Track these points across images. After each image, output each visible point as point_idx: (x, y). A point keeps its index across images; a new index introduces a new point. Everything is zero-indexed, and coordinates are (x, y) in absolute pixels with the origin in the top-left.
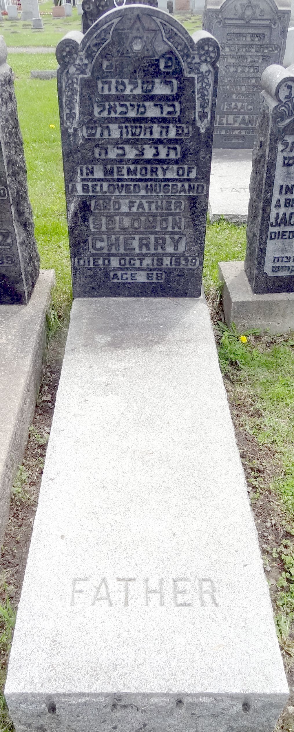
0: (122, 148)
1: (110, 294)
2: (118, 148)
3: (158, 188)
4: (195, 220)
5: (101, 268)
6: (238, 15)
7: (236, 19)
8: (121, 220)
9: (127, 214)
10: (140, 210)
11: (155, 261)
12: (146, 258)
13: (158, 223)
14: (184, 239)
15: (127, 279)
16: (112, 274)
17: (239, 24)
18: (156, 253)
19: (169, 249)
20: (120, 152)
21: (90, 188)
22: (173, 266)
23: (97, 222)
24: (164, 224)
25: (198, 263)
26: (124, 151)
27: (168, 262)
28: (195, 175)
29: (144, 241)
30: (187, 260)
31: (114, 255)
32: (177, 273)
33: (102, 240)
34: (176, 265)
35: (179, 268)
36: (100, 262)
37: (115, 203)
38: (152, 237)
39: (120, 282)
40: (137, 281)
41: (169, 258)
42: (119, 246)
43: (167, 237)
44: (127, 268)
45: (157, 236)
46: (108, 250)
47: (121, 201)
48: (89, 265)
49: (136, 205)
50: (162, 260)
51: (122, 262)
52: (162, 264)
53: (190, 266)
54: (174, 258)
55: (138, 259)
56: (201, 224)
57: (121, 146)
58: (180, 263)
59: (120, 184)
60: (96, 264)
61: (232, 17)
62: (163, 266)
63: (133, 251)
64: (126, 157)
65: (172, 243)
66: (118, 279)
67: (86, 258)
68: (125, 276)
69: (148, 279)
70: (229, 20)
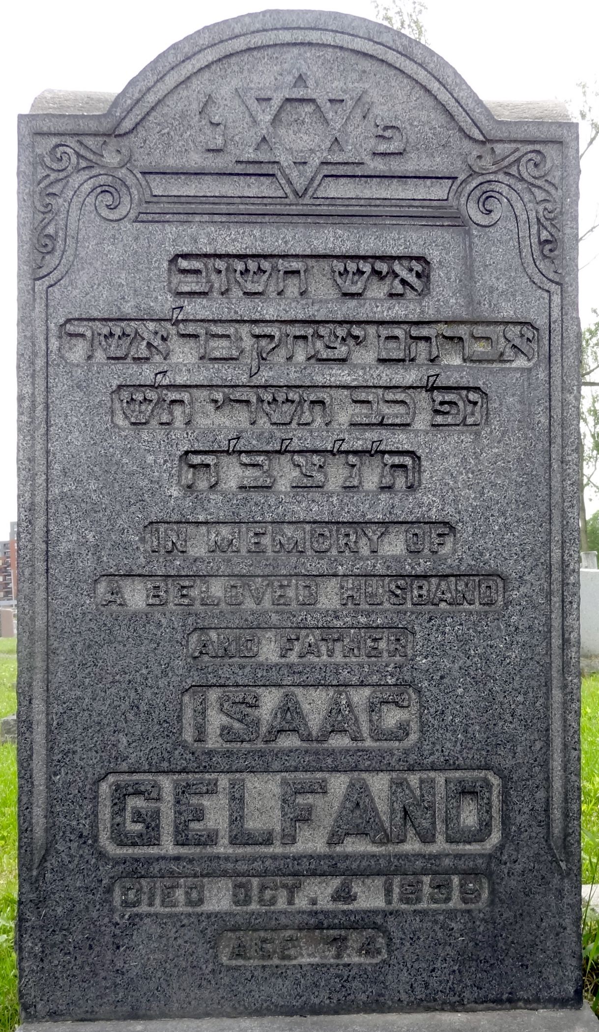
6: (233, 151)
7: (222, 174)
17: (244, 200)
61: (195, 159)
70: (173, 179)
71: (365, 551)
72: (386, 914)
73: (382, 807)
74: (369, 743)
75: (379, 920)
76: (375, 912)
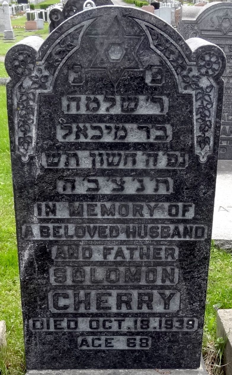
0: (96, 182)
1: (77, 365)
2: (89, 181)
3: (143, 232)
4: (192, 271)
5: (65, 332)
6: (215, 27)
7: (213, 31)
8: (93, 272)
9: (101, 264)
10: (119, 259)
11: (139, 324)
12: (128, 319)
13: (143, 275)
14: (178, 294)
15: (100, 345)
16: (80, 340)
17: (216, 35)
18: (140, 313)
19: (158, 308)
20: (92, 186)
21: (51, 231)
22: (163, 330)
23: (59, 274)
24: (151, 276)
25: (196, 325)
26: (97, 184)
27: (157, 324)
28: (193, 215)
29: (124, 298)
30: (181, 322)
31: (83, 315)
32: (168, 339)
33: (66, 296)
34: (166, 328)
35: (171, 332)
36: (64, 324)
37: (84, 249)
38: (135, 294)
39: (90, 350)
40: (114, 348)
41: (157, 319)
42: (89, 304)
43: (155, 292)
44: (101, 332)
45: (141, 291)
46: (75, 309)
47: (92, 247)
48: (48, 328)
49: (114, 252)
50: (148, 321)
51: (94, 324)
52: (148, 327)
53: (185, 330)
54: (164, 320)
55: (115, 320)
56: (201, 276)
57: (94, 178)
58: (172, 326)
59: (92, 225)
60: (58, 326)
61: (209, 28)
62: (149, 330)
63: (109, 311)
64: (100, 192)
65: (161, 299)
66: (88, 346)
67: (45, 320)
68: (97, 342)
69: (128, 345)
70: (205, 32)
71: (229, 92)
72: (226, 146)
73: (227, 131)
74: (227, 121)
75: (225, 147)
76: (225, 146)
